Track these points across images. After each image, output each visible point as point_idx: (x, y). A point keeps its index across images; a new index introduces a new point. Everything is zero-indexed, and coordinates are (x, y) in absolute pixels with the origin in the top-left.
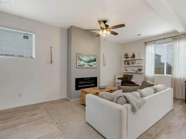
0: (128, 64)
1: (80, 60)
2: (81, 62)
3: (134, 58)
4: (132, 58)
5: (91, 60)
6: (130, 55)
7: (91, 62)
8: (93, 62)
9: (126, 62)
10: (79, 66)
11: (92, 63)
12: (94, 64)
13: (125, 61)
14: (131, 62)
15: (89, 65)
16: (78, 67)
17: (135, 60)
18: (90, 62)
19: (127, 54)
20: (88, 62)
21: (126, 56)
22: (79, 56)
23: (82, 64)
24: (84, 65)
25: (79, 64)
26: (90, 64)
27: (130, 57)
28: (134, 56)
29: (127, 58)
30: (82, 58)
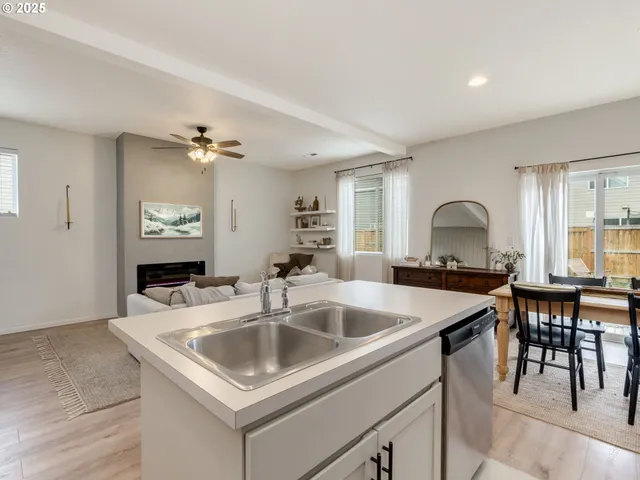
0: (305, 226)
1: (151, 219)
2: (153, 223)
3: (317, 209)
4: (313, 210)
5: (184, 219)
6: (309, 203)
7: (185, 223)
8: (190, 221)
9: (299, 221)
10: (146, 234)
11: (188, 224)
12: (193, 228)
13: (297, 218)
14: (310, 221)
15: (178, 231)
16: (143, 236)
17: (319, 215)
18: (181, 224)
19: (301, 201)
20: (175, 224)
21: (300, 205)
22: (148, 209)
23: (157, 229)
24: (161, 230)
25: (148, 230)
26: (180, 227)
27: (308, 207)
28: (316, 205)
29: (300, 210)
30: (155, 213)
